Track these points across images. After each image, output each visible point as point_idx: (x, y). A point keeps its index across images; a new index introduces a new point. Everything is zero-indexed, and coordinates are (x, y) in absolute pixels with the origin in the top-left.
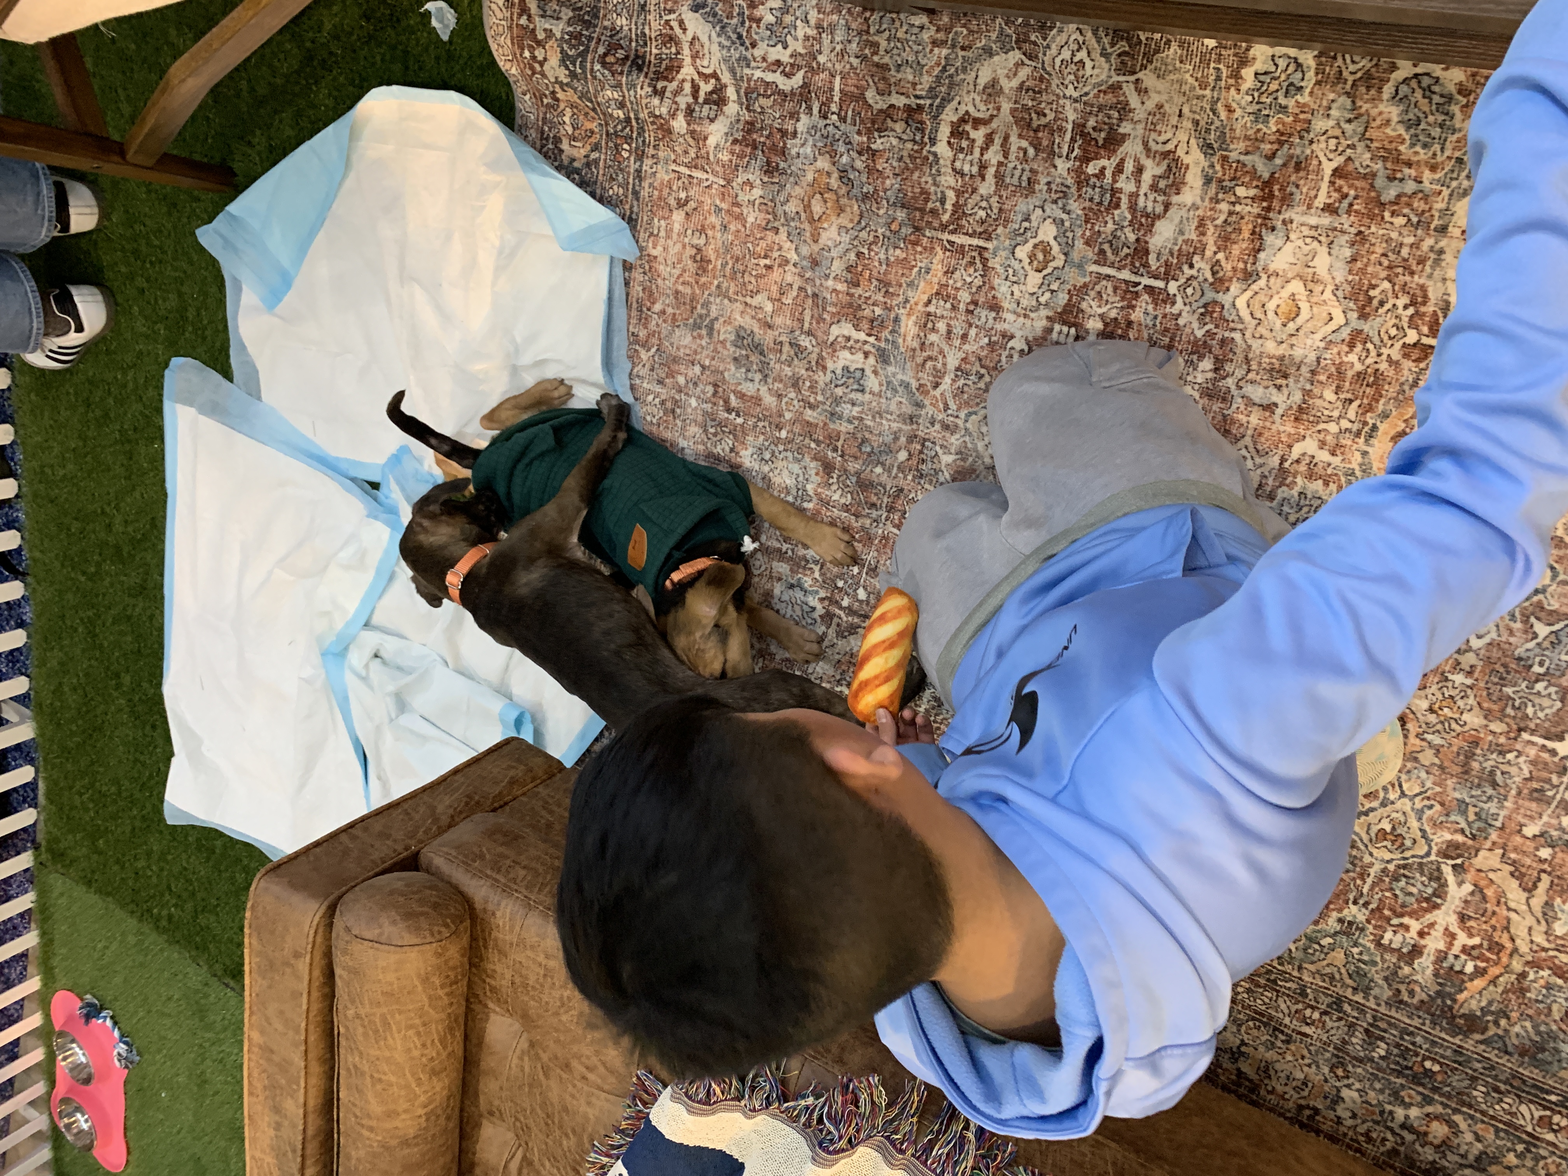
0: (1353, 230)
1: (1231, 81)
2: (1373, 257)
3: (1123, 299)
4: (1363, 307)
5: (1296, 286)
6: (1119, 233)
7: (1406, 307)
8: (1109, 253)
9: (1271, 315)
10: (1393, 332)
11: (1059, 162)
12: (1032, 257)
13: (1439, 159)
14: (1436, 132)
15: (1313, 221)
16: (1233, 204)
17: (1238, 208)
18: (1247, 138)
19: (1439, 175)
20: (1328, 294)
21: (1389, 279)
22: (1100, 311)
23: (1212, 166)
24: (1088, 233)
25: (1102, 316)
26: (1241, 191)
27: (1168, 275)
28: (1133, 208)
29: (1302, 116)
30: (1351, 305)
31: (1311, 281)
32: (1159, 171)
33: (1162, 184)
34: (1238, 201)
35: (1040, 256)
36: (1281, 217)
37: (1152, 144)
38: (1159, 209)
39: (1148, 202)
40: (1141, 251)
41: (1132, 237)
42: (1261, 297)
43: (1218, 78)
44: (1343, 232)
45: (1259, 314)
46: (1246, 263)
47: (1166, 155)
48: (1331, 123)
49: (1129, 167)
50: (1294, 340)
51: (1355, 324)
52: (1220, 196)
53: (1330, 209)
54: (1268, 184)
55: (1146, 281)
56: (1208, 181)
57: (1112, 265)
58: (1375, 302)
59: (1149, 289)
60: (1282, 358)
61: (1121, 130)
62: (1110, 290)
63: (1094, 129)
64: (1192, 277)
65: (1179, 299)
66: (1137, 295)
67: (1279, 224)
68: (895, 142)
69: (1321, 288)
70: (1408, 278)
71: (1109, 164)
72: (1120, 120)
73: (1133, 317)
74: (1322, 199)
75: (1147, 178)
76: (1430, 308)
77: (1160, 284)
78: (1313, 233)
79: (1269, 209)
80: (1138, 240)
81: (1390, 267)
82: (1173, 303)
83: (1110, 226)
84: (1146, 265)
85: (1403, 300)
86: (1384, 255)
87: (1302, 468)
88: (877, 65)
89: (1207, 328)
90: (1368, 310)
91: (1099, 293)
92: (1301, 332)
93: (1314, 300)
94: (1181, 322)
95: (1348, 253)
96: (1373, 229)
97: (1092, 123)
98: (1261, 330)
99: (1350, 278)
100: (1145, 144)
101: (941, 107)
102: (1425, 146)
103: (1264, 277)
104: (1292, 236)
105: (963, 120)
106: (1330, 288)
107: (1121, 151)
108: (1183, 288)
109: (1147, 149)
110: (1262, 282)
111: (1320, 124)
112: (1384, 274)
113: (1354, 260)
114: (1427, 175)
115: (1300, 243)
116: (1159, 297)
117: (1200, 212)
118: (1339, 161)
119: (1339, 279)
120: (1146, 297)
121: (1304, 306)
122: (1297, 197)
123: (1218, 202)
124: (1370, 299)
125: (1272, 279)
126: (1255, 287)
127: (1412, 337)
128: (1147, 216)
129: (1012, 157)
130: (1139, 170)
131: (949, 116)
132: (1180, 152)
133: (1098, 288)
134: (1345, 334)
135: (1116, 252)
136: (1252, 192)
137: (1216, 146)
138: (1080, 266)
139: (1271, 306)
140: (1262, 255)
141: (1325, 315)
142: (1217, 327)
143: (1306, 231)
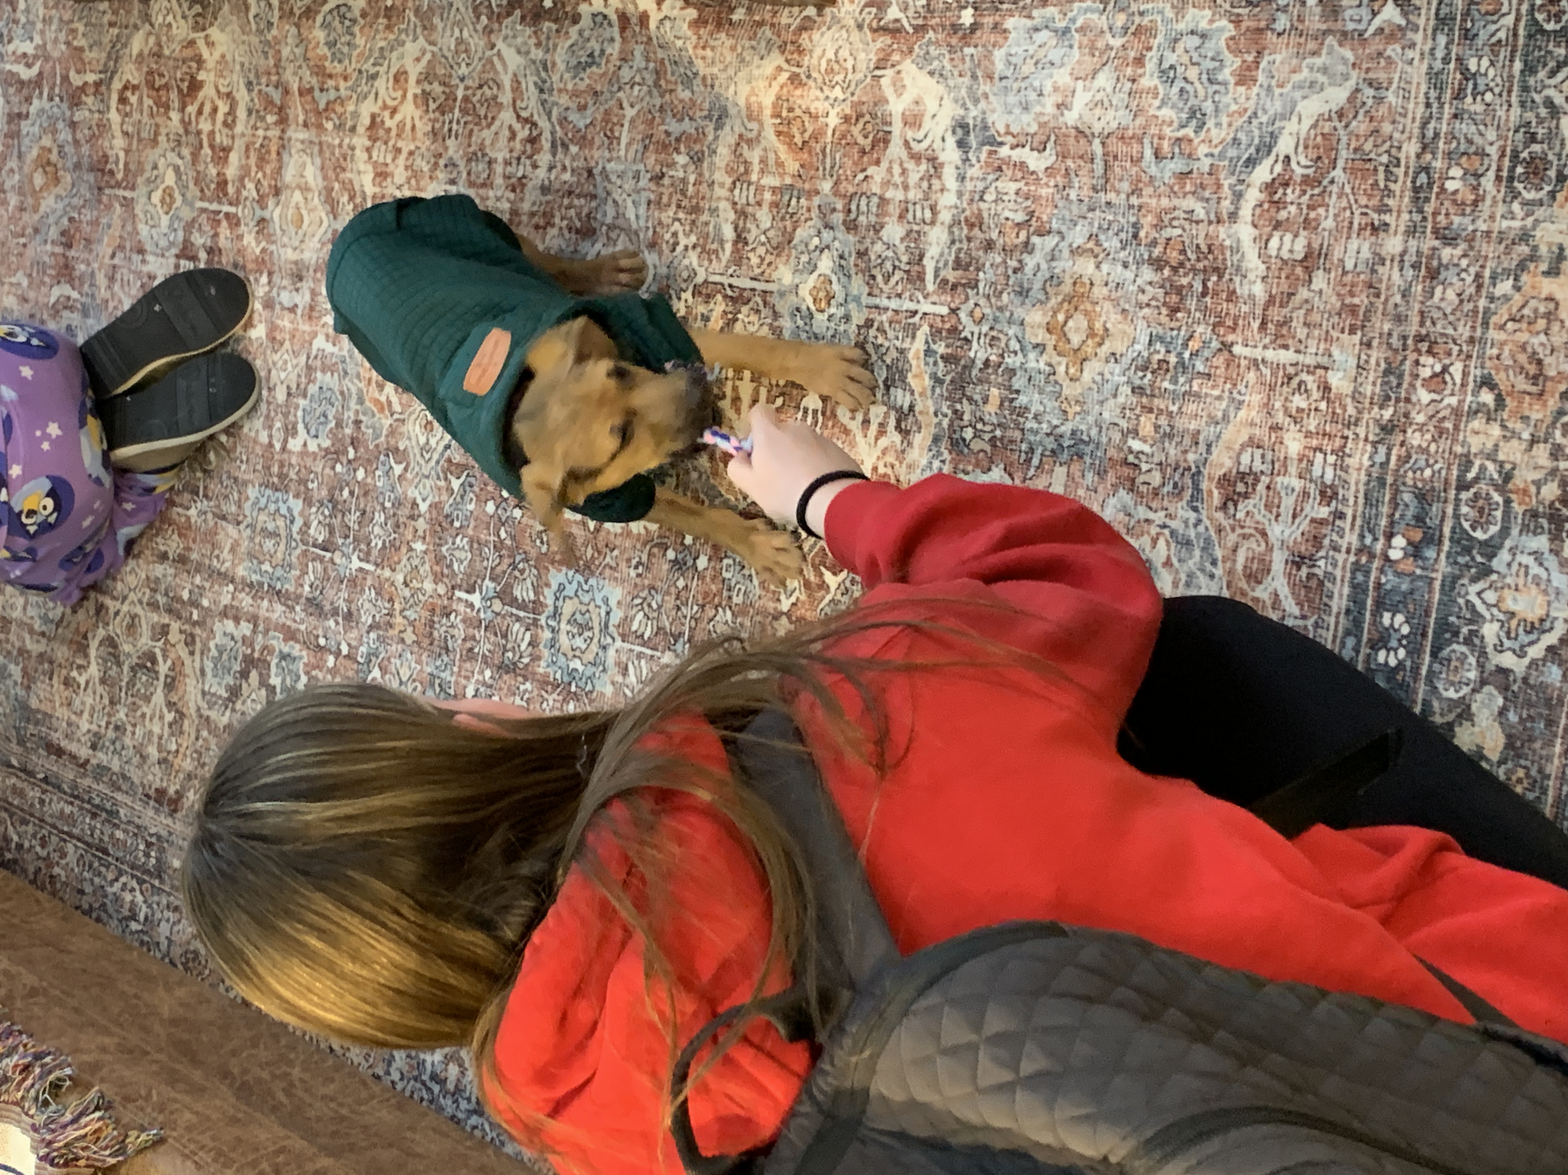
12: (163, 201)
35: (168, 199)
60: (296, 263)
68: (87, 113)
72: (199, 69)
84: (226, 194)
87: (318, 363)
88: (76, 48)
100: (216, 87)
101: (111, 78)
105: (125, 88)
131: (117, 85)
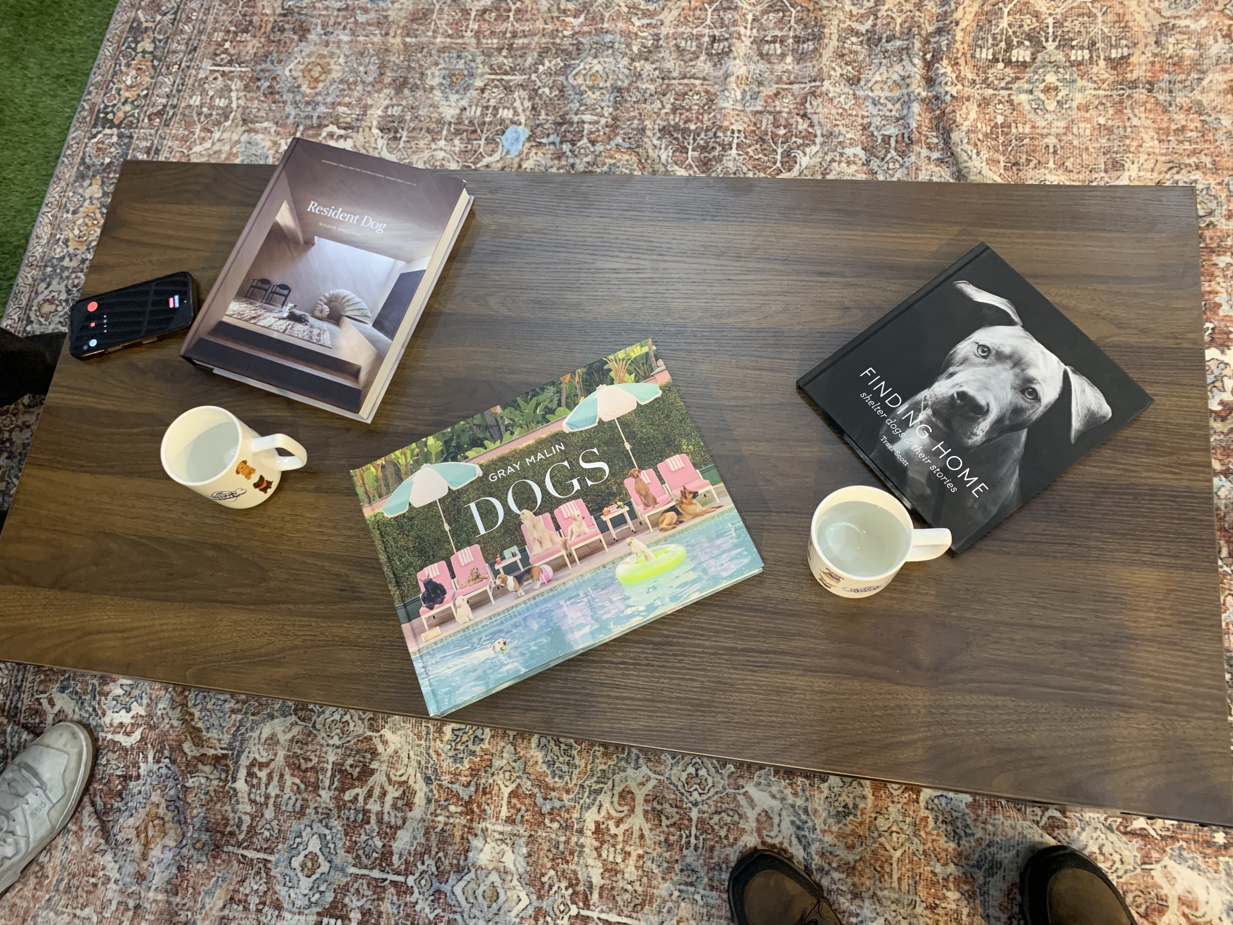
0: (527, 834)
1: (437, 735)
2: (542, 853)
3: (374, 893)
4: (539, 891)
5: (494, 877)
6: (370, 842)
7: (567, 888)
8: (363, 858)
9: (480, 898)
10: (562, 908)
11: (322, 792)
13: (570, 786)
14: (565, 768)
15: (500, 828)
16: (448, 817)
17: (451, 820)
18: (450, 773)
19: (571, 796)
20: (515, 882)
21: (553, 868)
22: (359, 904)
23: (431, 791)
24: (348, 843)
25: (361, 908)
26: (452, 808)
27: (407, 873)
28: (380, 821)
29: (486, 757)
30: (532, 889)
31: (504, 873)
32: (397, 794)
33: (400, 803)
34: (451, 815)
36: (480, 826)
37: (392, 776)
38: (399, 822)
39: (391, 818)
40: (386, 855)
41: (379, 844)
42: (473, 885)
43: (428, 733)
44: (519, 836)
45: (472, 900)
46: (459, 860)
47: (401, 784)
48: (504, 762)
49: (377, 792)
50: (497, 919)
51: (536, 903)
52: (438, 812)
53: (510, 820)
54: (468, 803)
55: (392, 877)
56: (429, 801)
57: (366, 867)
58: (547, 886)
59: (394, 883)
61: (372, 766)
62: (365, 887)
63: (351, 766)
64: (424, 872)
65: (416, 890)
66: (384, 889)
67: (479, 832)
69: (510, 878)
70: (565, 866)
71: (361, 792)
73: (382, 909)
74: (504, 813)
75: (389, 799)
76: (580, 888)
77: (401, 879)
78: (501, 837)
79: (472, 820)
80: (384, 846)
81: (553, 860)
82: (412, 893)
83: (364, 837)
85: (564, 884)
86: (549, 850)
89: (436, 912)
90: (542, 892)
91: (357, 890)
92: (502, 912)
93: (506, 886)
94: (418, 908)
95: (524, 850)
96: (540, 833)
97: (350, 761)
98: (475, 911)
99: (528, 869)
102: (561, 777)
103: (473, 870)
104: (489, 840)
106: (516, 877)
107: (371, 781)
108: (418, 881)
109: (389, 780)
110: (472, 875)
111: (497, 763)
112: (549, 865)
113: (530, 855)
114: (565, 797)
115: (494, 844)
116: (402, 890)
117: (426, 824)
118: (512, 787)
119: (521, 870)
120: (393, 890)
121: (501, 892)
122: (489, 812)
123: (436, 816)
124: (543, 884)
125: (479, 872)
126: (467, 878)
127: (574, 911)
128: (391, 827)
129: (287, 790)
130: (384, 794)
132: (411, 782)
133: (356, 886)
134: (530, 911)
135: (368, 856)
136: (459, 809)
137: (433, 777)
138: (343, 870)
139: (479, 892)
140: (470, 854)
141: (515, 897)
142: (444, 910)
143: (497, 836)
